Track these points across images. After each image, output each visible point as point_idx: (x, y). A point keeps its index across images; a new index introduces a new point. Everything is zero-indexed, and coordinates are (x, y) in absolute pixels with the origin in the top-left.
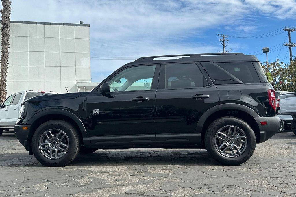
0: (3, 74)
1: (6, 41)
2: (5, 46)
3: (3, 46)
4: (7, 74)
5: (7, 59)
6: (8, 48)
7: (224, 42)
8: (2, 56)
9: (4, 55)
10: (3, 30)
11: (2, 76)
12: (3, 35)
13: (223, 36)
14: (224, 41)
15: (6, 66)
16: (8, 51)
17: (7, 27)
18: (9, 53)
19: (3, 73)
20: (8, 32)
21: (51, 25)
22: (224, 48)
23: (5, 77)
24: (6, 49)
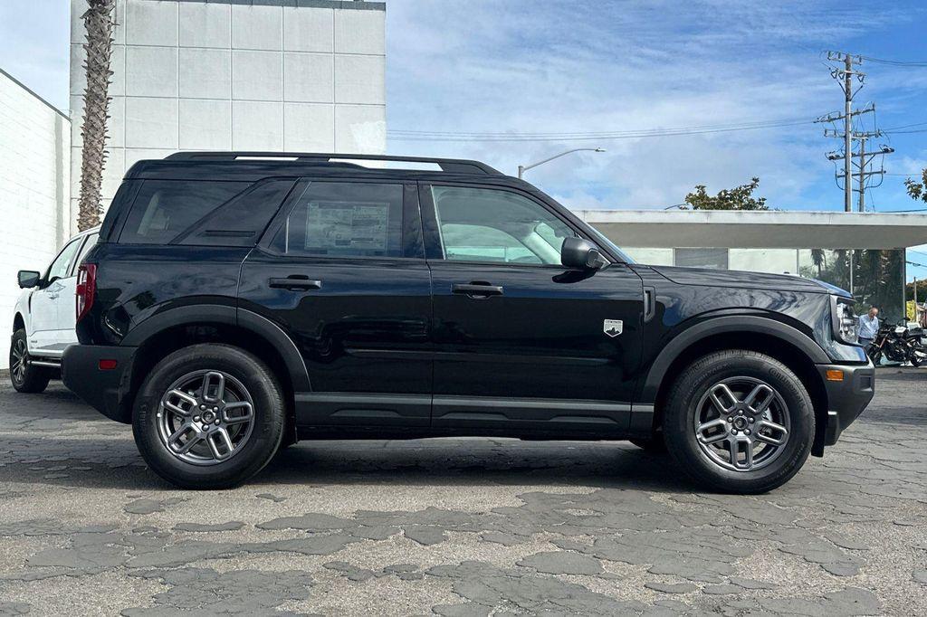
0: (90, 175)
1: (100, 60)
2: (95, 75)
3: (89, 76)
4: (103, 173)
5: (102, 121)
6: (109, 83)
7: (847, 81)
8: (88, 110)
9: (95, 109)
10: (89, 21)
11: (87, 181)
12: (90, 37)
13: (843, 57)
14: (848, 75)
15: (100, 146)
16: (106, 93)
17: (105, 12)
18: (109, 101)
19: (89, 170)
20: (106, 27)
21: (254, 6)
22: (847, 100)
23: (96, 186)
24: (99, 85)
